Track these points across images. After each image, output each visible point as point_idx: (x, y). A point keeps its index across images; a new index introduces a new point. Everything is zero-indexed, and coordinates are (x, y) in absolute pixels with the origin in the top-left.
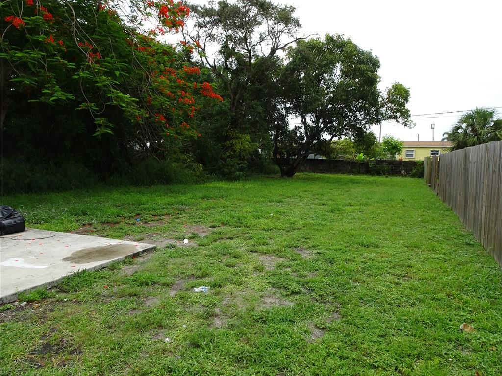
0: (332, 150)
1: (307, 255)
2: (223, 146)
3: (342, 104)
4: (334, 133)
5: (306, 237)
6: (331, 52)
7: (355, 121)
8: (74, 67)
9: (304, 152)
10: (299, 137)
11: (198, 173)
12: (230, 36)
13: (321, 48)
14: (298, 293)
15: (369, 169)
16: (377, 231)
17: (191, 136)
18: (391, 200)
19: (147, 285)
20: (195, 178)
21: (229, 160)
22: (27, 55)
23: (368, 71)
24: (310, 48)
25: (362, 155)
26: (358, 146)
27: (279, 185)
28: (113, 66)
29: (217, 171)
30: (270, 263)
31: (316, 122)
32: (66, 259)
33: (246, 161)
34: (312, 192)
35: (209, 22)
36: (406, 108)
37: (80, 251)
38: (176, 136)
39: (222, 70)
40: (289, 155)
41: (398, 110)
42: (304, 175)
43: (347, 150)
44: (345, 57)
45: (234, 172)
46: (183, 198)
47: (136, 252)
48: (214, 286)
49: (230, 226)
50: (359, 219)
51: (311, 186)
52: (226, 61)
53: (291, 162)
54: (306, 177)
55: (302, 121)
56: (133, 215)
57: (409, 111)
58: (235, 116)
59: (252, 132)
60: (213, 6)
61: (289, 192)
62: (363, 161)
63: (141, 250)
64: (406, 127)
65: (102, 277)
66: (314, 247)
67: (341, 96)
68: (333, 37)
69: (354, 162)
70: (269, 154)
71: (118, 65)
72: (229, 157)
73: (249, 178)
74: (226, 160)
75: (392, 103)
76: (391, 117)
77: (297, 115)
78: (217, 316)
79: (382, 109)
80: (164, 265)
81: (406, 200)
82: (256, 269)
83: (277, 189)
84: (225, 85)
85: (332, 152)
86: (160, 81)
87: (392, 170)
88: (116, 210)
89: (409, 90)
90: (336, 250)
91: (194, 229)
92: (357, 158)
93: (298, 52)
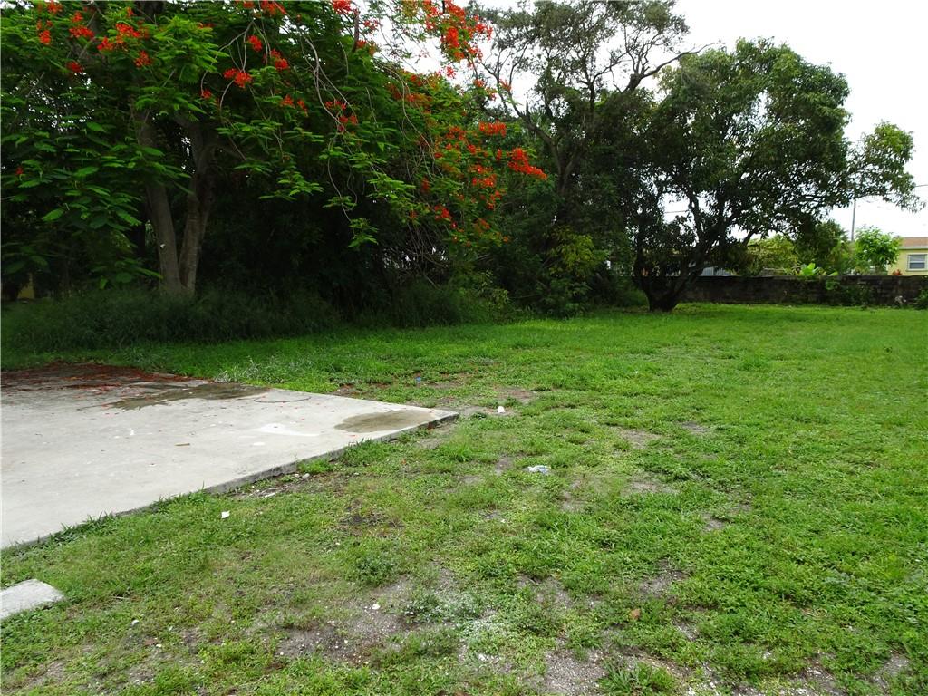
0: (749, 260)
1: (700, 432)
2: (544, 258)
3: (769, 170)
4: (754, 227)
5: (698, 407)
6: (748, 72)
7: (796, 201)
8: (322, 141)
9: (694, 265)
10: (684, 237)
11: (501, 307)
12: (557, 58)
13: (728, 67)
14: (685, 479)
15: (827, 295)
16: (829, 399)
17: (492, 242)
18: (864, 350)
19: (461, 461)
20: (496, 315)
21: (554, 281)
22: (257, 127)
23: (823, 104)
24: (706, 68)
25: (811, 266)
26: (804, 249)
27: (647, 325)
28: (375, 133)
29: (534, 303)
30: (640, 441)
31: (718, 207)
32: (339, 427)
33: (584, 283)
34: (709, 337)
35: (519, 37)
36: (905, 172)
37: (354, 418)
38: (469, 243)
39: (540, 119)
40: (664, 270)
41: (887, 177)
42: (695, 308)
43: (782, 259)
44: (776, 80)
45: (564, 304)
46: (484, 346)
47: (432, 421)
48: (556, 465)
49: (567, 389)
50: (796, 380)
51: (708, 326)
52: (547, 103)
53: (669, 284)
54: (699, 310)
55: (690, 206)
56: (410, 371)
57: (912, 177)
58: (566, 202)
59: (596, 230)
60: (526, 9)
61: (667, 336)
62: (813, 278)
63: (439, 418)
64: (905, 209)
65: (395, 451)
66: (711, 420)
67: (768, 156)
68: (751, 44)
69: (795, 281)
70: (628, 270)
71: (383, 132)
72: (553, 276)
73: (592, 313)
74: (549, 281)
75: (874, 163)
76: (872, 191)
77: (680, 194)
78: (566, 500)
79: (853, 176)
80: (476, 438)
81: (894, 349)
82: (617, 447)
83: (644, 331)
84: (547, 148)
85: (749, 262)
86: (446, 153)
87: (876, 295)
88: (383, 365)
89: (912, 135)
90: (750, 425)
91: (509, 392)
92: (802, 272)
93: (682, 77)
